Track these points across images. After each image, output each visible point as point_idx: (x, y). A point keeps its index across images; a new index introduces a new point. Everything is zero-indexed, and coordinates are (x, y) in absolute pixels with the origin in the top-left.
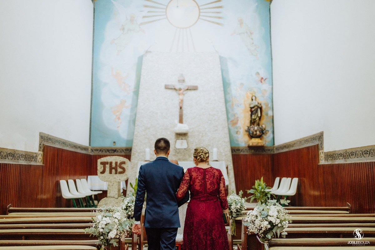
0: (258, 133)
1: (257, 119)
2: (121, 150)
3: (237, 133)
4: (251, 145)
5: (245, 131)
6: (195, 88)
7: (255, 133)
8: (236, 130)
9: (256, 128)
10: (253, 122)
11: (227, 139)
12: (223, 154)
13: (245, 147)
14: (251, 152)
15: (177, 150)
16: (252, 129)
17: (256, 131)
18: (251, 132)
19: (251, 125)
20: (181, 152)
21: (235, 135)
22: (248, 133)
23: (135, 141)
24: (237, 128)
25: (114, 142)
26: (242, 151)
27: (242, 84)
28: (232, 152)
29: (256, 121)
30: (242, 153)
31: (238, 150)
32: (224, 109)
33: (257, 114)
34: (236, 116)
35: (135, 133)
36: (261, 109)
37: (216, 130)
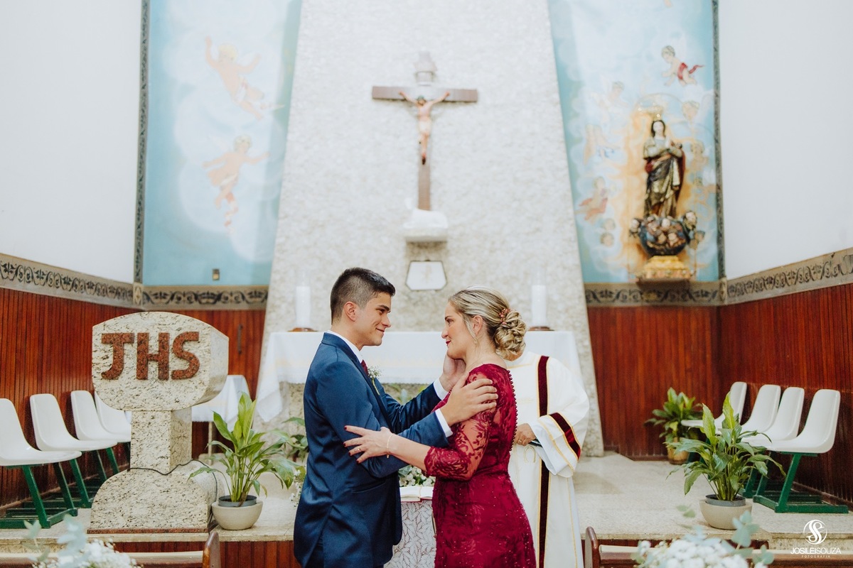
0: (673, 238)
1: (670, 193)
2: (236, 295)
3: (602, 239)
4: (649, 276)
5: (627, 234)
6: (469, 99)
7: (662, 239)
8: (600, 231)
9: (666, 223)
10: (653, 205)
11: (573, 260)
12: (560, 307)
13: (630, 285)
14: (647, 301)
15: (413, 295)
16: (653, 227)
17: (666, 233)
18: (649, 237)
19: (648, 215)
20: (425, 299)
21: (597, 248)
22: (638, 240)
23: (277, 266)
24: (603, 226)
25: (216, 272)
26: (618, 296)
27: (618, 86)
28: (588, 300)
29: (666, 200)
30: (618, 304)
31: (607, 294)
32: (563, 163)
33: (668, 178)
34: (600, 186)
35: (279, 240)
36: (681, 161)
37: (538, 230)
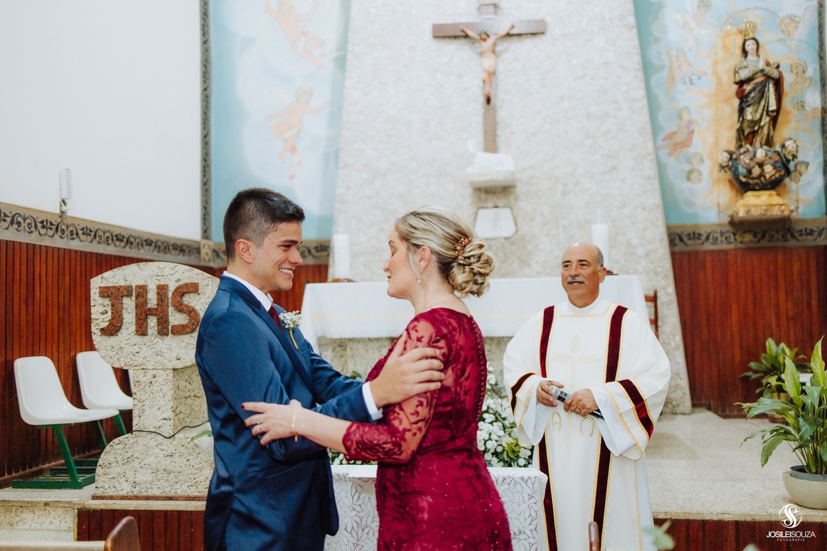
1: (766, 120)
3: (689, 176)
4: (742, 214)
5: (716, 169)
6: (536, 30)
7: (756, 171)
8: (687, 167)
9: (761, 153)
10: (746, 135)
11: (654, 199)
12: (641, 252)
13: (720, 225)
14: (741, 243)
16: (745, 159)
17: (761, 165)
18: (742, 170)
19: (741, 146)
20: (493, 248)
21: (682, 186)
22: (729, 175)
24: (689, 161)
26: (707, 238)
28: (672, 243)
29: (761, 128)
30: (708, 246)
31: (695, 236)
32: (640, 93)
33: (763, 103)
34: (686, 117)
36: (778, 83)
37: (614, 168)
